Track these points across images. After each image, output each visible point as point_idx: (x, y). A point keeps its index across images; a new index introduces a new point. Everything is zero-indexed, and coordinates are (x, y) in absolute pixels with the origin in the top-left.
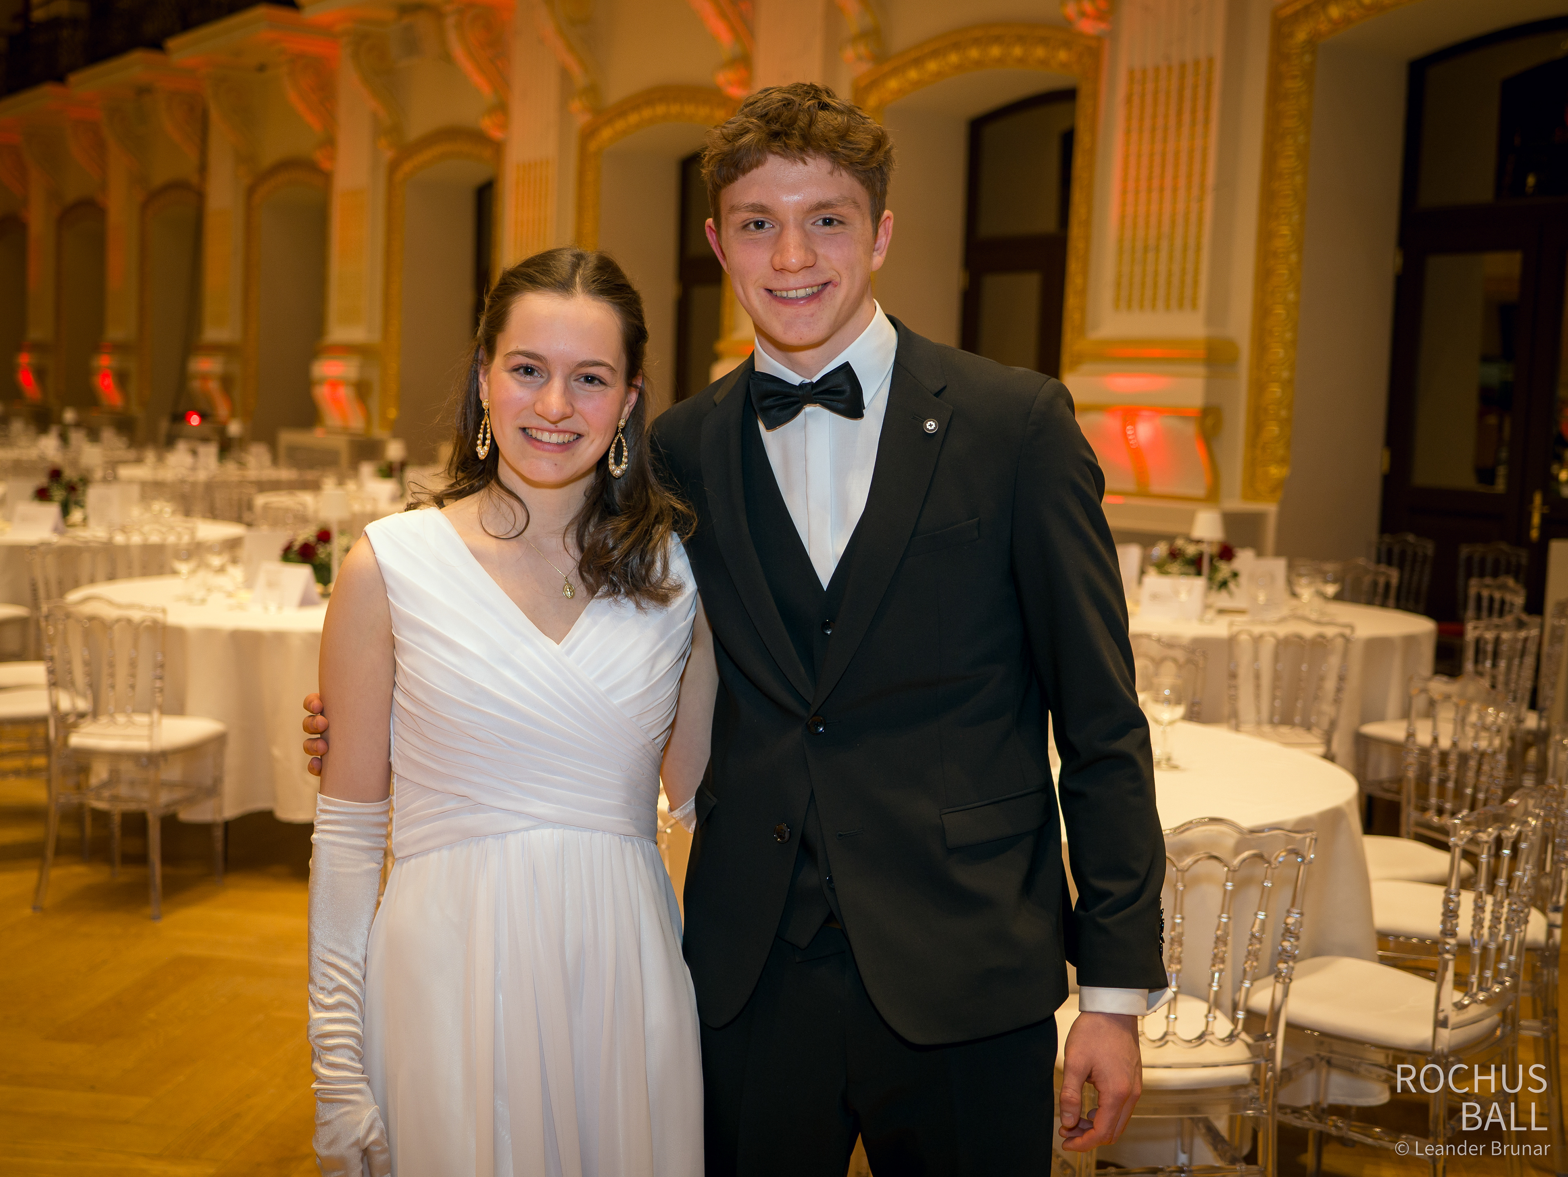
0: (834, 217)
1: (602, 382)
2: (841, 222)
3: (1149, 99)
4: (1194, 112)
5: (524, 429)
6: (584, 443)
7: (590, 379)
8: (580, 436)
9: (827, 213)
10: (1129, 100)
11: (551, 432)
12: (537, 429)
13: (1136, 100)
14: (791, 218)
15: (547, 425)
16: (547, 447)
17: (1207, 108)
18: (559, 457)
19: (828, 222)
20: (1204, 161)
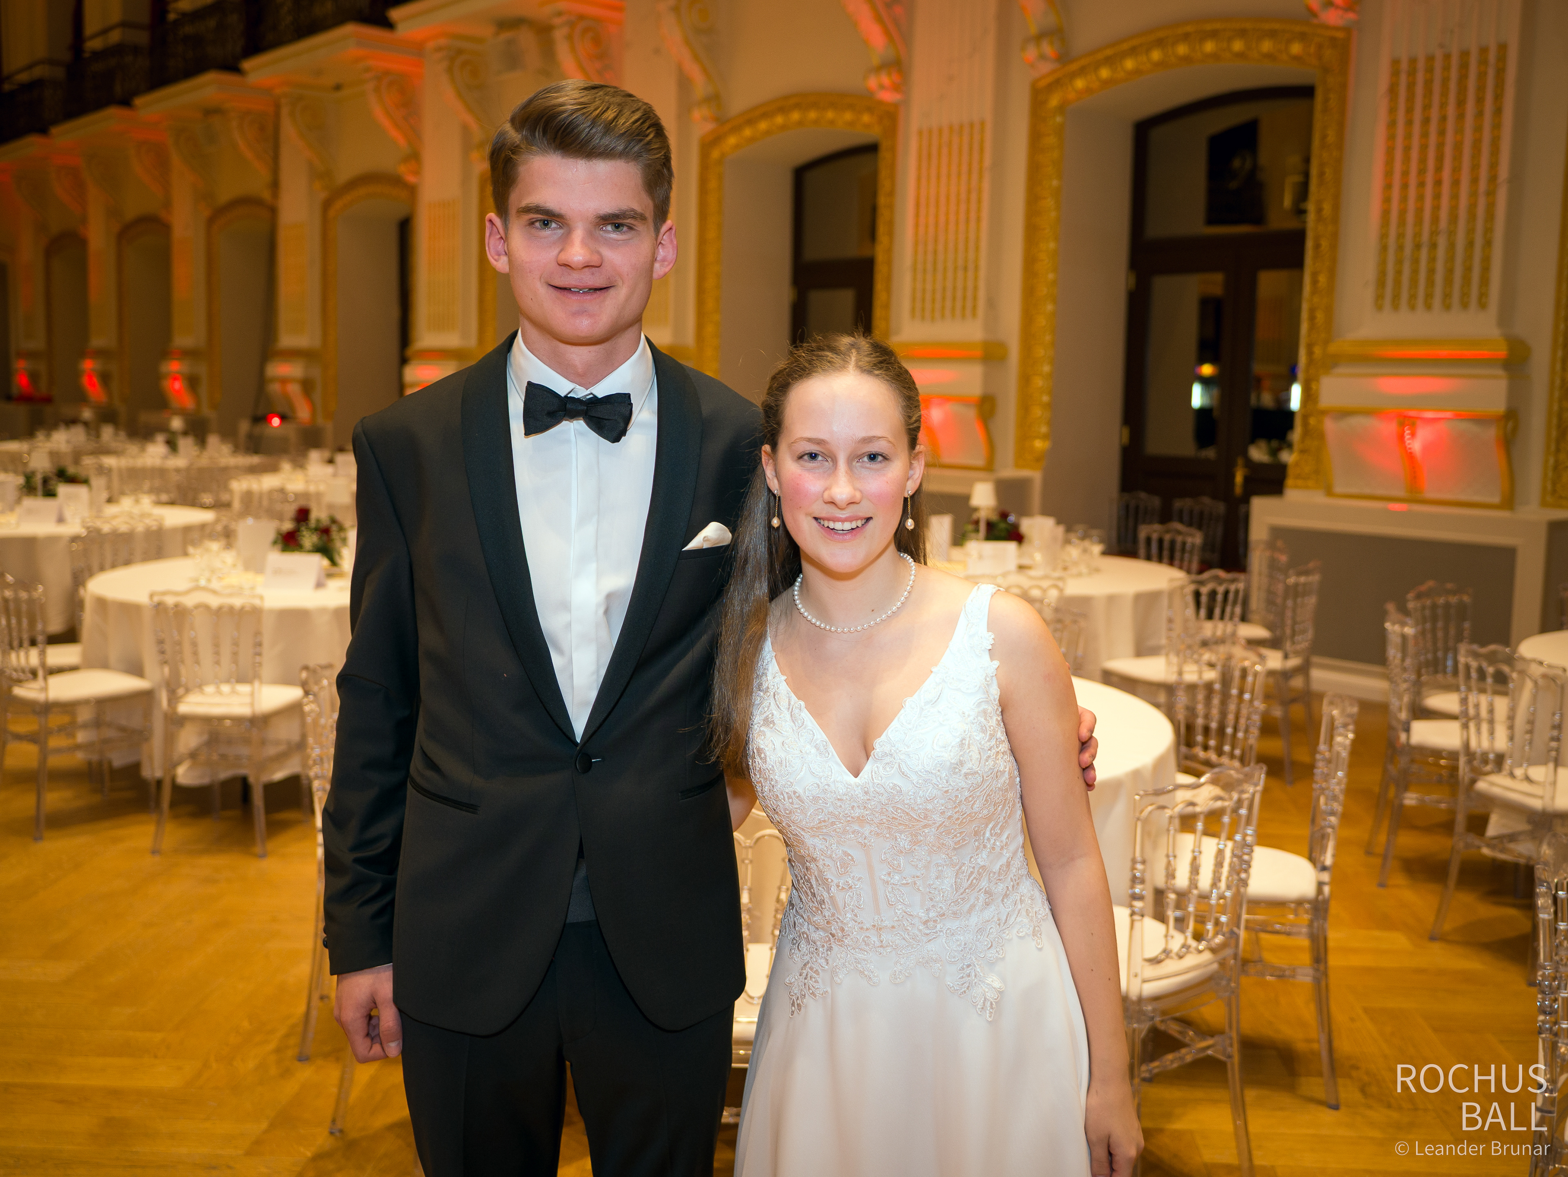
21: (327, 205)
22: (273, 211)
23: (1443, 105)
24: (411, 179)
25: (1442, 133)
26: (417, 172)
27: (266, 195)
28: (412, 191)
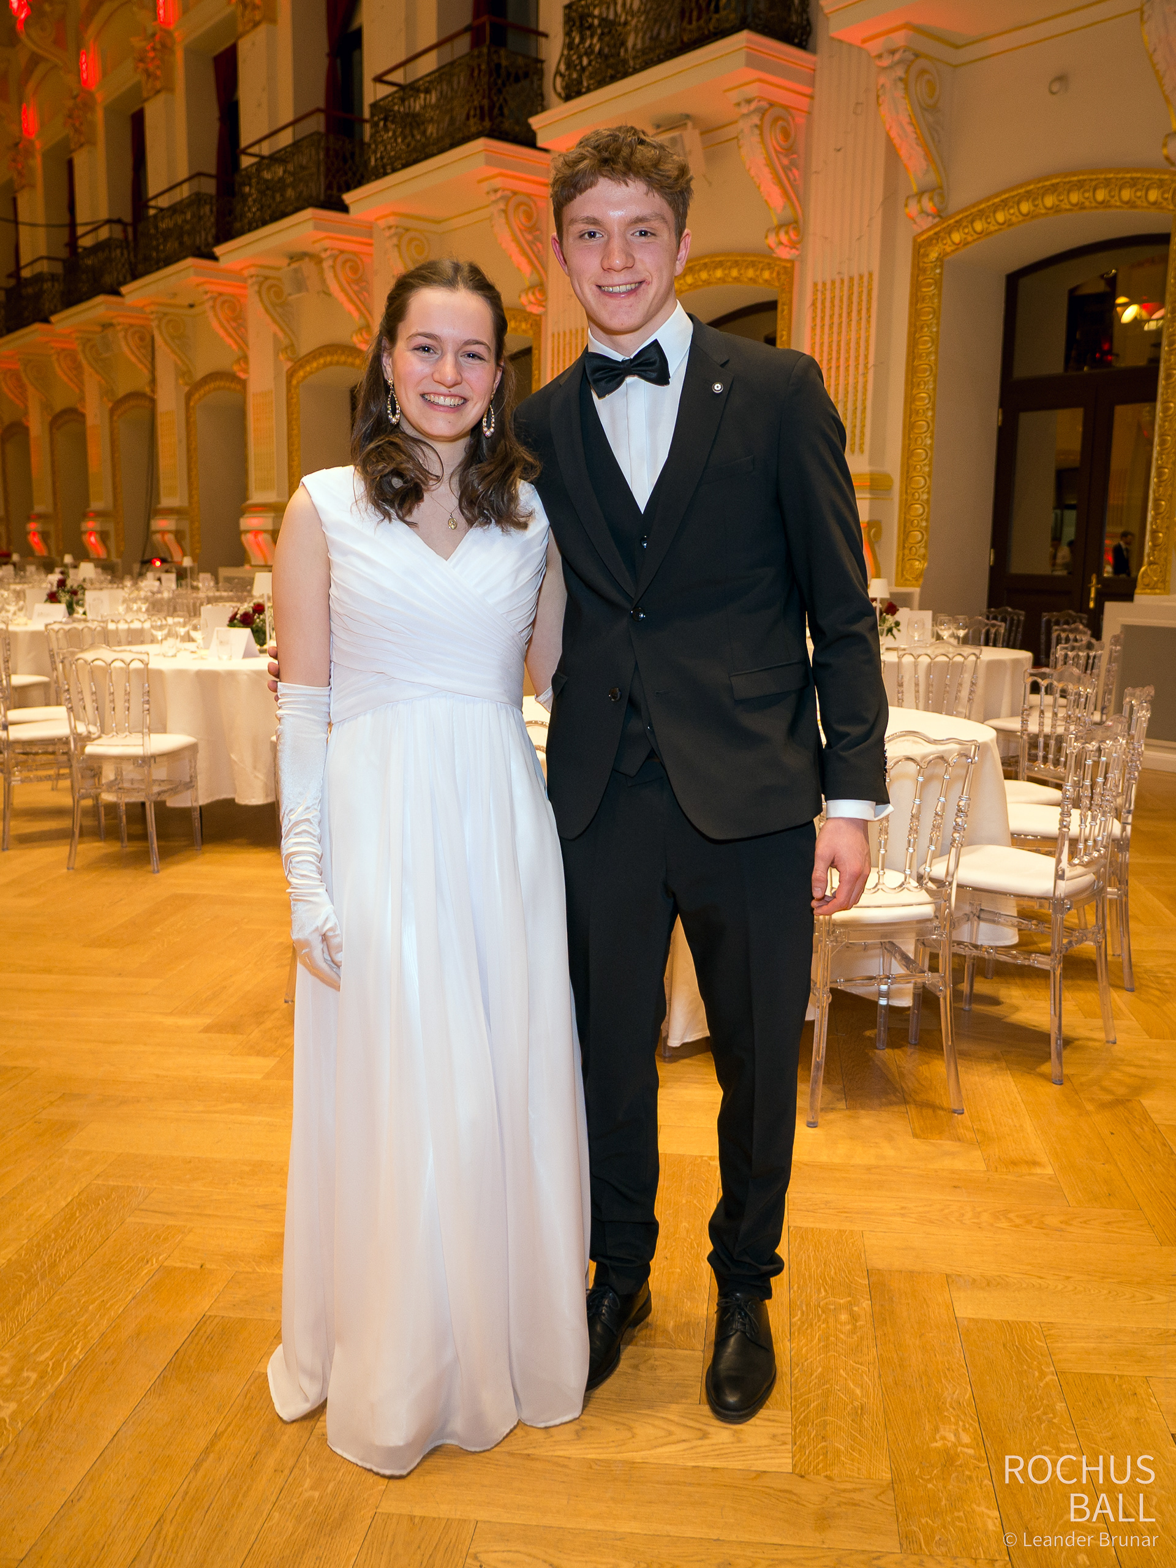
0: (648, 230)
1: (481, 358)
2: (653, 234)
3: (828, 304)
4: (859, 311)
5: (423, 395)
6: (470, 405)
7: (473, 356)
8: (465, 400)
9: (643, 227)
10: (814, 304)
11: (445, 395)
12: (435, 394)
13: (819, 305)
14: (616, 229)
15: (443, 389)
16: (442, 409)
17: (868, 310)
18: (451, 417)
19: (644, 234)
20: (867, 349)
21: (188, 397)
22: (153, 401)
23: (840, 316)
24: (243, 376)
25: (839, 333)
26: (246, 371)
27: (147, 390)
28: (244, 383)
